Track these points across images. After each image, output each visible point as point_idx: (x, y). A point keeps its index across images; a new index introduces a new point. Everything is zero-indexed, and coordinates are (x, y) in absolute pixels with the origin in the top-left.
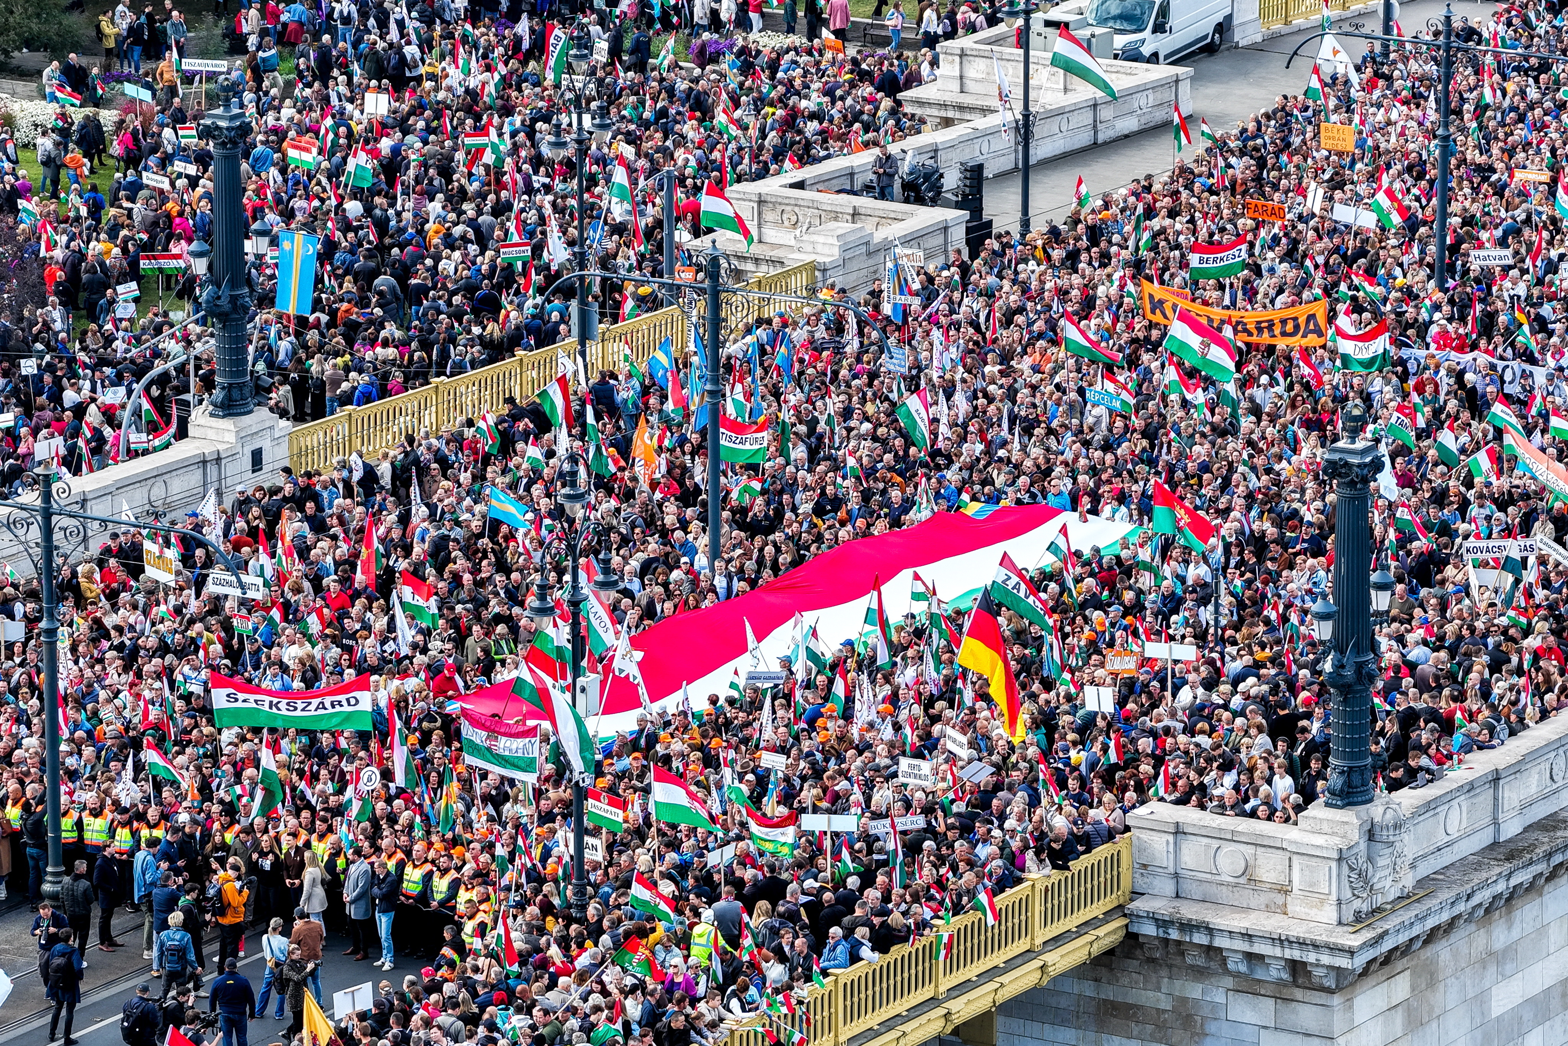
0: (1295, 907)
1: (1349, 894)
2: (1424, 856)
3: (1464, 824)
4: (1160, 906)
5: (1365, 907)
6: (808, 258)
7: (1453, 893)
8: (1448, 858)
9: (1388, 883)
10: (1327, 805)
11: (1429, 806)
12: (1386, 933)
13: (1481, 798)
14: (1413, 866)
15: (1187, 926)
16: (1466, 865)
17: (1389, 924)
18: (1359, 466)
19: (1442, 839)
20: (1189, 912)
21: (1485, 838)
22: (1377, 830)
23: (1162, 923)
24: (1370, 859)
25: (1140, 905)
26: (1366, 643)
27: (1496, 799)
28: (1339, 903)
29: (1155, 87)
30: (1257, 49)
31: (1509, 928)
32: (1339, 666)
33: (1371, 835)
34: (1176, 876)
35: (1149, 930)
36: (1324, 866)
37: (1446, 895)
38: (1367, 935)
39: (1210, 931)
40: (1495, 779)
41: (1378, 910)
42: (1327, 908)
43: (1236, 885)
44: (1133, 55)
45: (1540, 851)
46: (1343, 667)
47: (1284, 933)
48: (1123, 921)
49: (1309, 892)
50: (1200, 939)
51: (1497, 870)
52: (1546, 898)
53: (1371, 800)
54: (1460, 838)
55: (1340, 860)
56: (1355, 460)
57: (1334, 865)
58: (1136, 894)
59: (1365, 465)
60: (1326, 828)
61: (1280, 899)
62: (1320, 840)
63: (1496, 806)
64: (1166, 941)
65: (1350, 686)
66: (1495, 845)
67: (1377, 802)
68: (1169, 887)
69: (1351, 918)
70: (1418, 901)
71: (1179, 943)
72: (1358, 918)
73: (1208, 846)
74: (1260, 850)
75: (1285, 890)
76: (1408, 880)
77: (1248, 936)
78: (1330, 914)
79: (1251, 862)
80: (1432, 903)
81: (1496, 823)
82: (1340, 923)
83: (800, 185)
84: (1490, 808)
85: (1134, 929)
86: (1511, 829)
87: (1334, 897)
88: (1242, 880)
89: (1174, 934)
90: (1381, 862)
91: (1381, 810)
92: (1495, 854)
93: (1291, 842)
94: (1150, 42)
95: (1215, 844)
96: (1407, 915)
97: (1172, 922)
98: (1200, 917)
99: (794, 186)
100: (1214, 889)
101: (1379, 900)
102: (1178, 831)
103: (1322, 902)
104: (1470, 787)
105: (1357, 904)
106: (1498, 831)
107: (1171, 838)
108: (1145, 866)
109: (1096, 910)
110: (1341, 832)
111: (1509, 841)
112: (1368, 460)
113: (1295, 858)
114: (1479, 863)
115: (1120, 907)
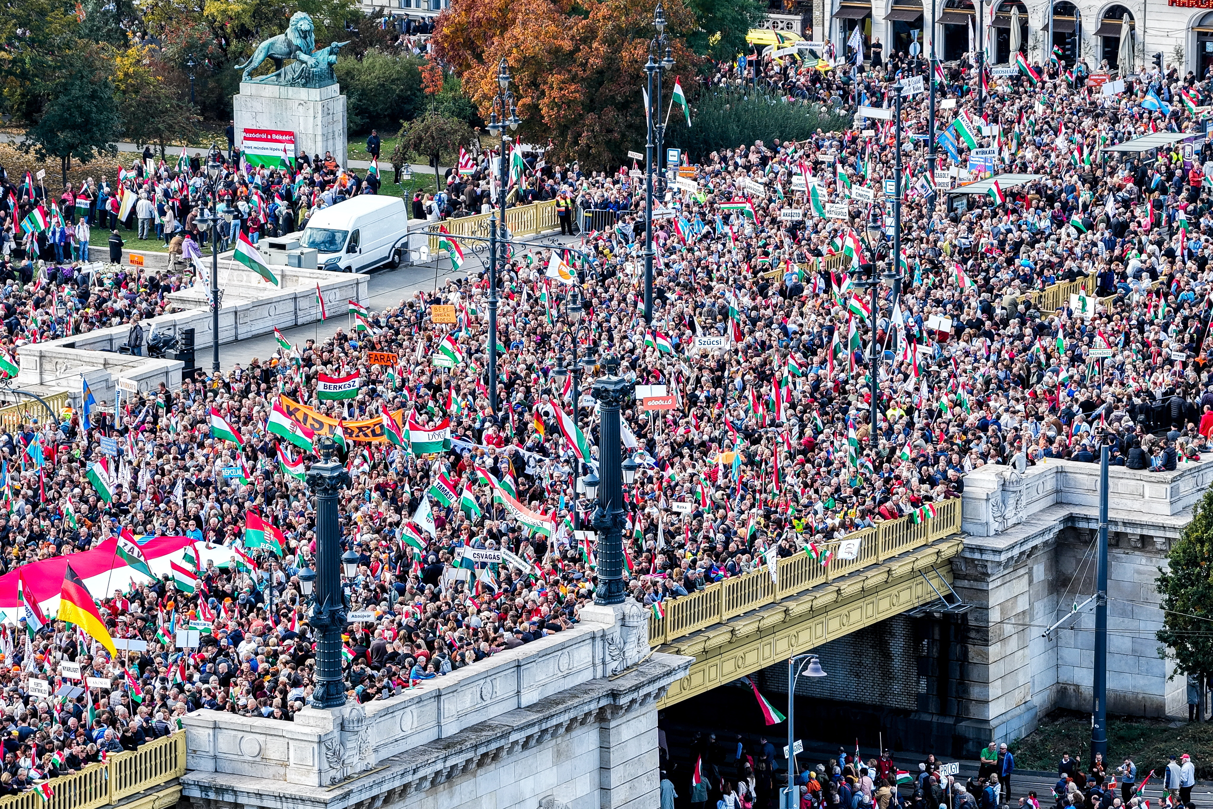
0: (292, 776)
1: (326, 766)
2: (385, 745)
3: (415, 725)
4: (204, 778)
5: (339, 776)
6: (62, 390)
7: (403, 768)
8: (402, 747)
9: (355, 760)
10: (313, 707)
11: (388, 712)
12: (351, 791)
13: (428, 708)
14: (376, 750)
15: (220, 790)
16: (415, 752)
17: (355, 786)
18: (329, 478)
19: (400, 735)
20: (222, 781)
21: (432, 735)
22: (346, 723)
23: (205, 789)
24: (342, 743)
25: (190, 777)
26: (337, 597)
27: (439, 709)
28: (320, 771)
29: (341, 287)
30: (426, 266)
31: (451, 798)
32: (318, 612)
33: (342, 727)
34: (215, 757)
35: (195, 793)
36: (310, 746)
37: (398, 769)
38: (337, 792)
39: (235, 792)
40: (438, 695)
41: (349, 777)
42: (312, 775)
43: (254, 762)
44: (333, 267)
45: (468, 744)
46: (321, 613)
47: (282, 792)
48: (179, 788)
49: (300, 764)
50: (229, 798)
51: (436, 755)
52: (479, 779)
53: (343, 704)
54: (412, 734)
55: (319, 742)
56: (327, 474)
57: (316, 746)
58: (188, 770)
59: (334, 478)
60: (312, 722)
61: (282, 770)
62: (307, 730)
63: (439, 714)
64: (208, 801)
65: (327, 626)
66: (439, 739)
67: (347, 705)
68: (209, 765)
69: (328, 782)
70: (377, 772)
71: (216, 802)
72: (333, 781)
73: (235, 736)
74: (269, 737)
75: (285, 765)
76: (372, 760)
77: (259, 795)
78: (314, 780)
79: (263, 746)
80: (387, 774)
81: (439, 725)
82: (321, 786)
83: (72, 346)
84: (435, 715)
85: (186, 793)
86: (450, 729)
87: (316, 768)
88: (258, 759)
89: (212, 796)
90: (349, 745)
91: (348, 710)
92: (437, 746)
93: (288, 731)
94: (345, 259)
95: (240, 734)
96: (367, 781)
97: (210, 787)
98: (228, 784)
99: (66, 346)
100: (239, 766)
101: (350, 771)
102: (216, 727)
103: (309, 771)
104: (420, 700)
105: (333, 773)
106: (440, 731)
107: (211, 732)
108: (195, 751)
109: (160, 779)
110: (322, 725)
111: (449, 737)
112: (336, 474)
113: (291, 742)
114: (425, 751)
115: (177, 778)
